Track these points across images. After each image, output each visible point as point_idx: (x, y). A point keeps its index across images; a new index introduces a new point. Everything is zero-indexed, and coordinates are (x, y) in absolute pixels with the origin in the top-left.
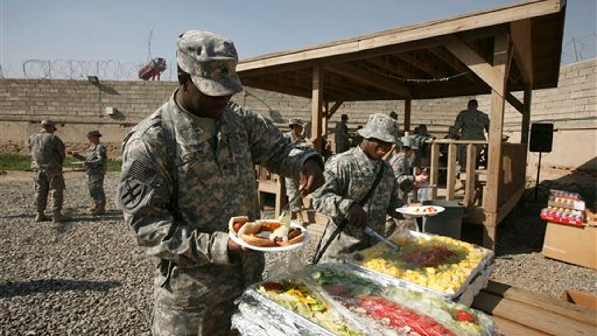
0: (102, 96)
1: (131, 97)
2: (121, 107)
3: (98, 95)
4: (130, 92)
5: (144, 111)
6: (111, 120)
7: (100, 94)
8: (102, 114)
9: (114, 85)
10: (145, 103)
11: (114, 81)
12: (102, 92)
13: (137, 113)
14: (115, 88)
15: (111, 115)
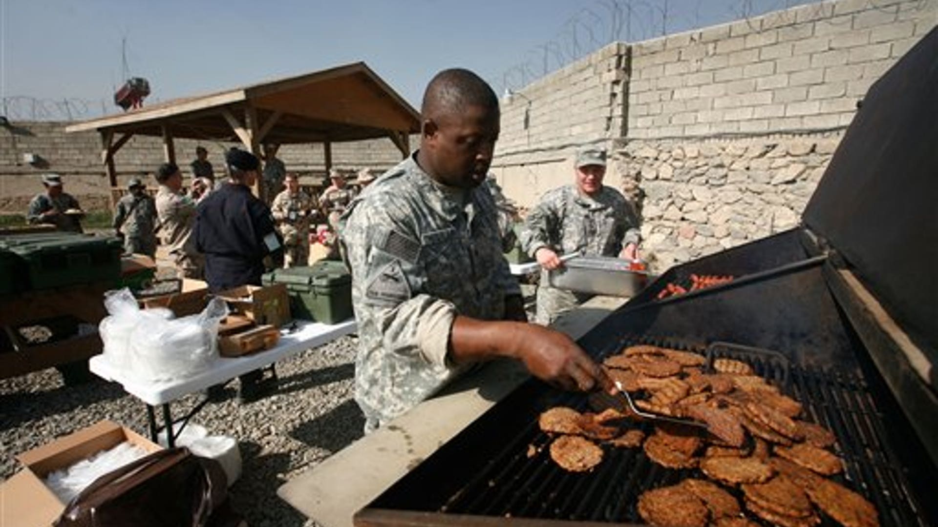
0: (17, 140)
1: (57, 140)
2: (44, 153)
3: (11, 140)
4: (53, 135)
5: (76, 158)
6: (33, 169)
7: (14, 138)
8: (20, 162)
9: (31, 127)
10: (75, 148)
11: (30, 122)
12: (17, 136)
13: (67, 160)
14: (33, 131)
15: (32, 164)
